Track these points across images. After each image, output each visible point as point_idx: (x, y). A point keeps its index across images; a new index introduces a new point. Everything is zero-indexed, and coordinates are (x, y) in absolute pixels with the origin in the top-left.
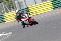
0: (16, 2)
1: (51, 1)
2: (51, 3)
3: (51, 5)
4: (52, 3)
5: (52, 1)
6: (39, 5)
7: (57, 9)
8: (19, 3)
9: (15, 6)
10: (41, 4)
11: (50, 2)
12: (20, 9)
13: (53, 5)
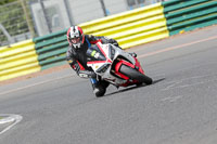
0: (36, 7)
1: (159, 4)
2: (161, 10)
3: (159, 20)
4: (166, 13)
5: (166, 6)
6: (119, 18)
7: (181, 31)
8: (45, 11)
9: (33, 23)
10: (124, 17)
11: (159, 7)
12: (51, 32)
13: (168, 19)
